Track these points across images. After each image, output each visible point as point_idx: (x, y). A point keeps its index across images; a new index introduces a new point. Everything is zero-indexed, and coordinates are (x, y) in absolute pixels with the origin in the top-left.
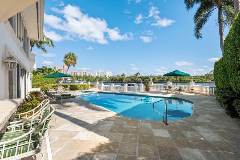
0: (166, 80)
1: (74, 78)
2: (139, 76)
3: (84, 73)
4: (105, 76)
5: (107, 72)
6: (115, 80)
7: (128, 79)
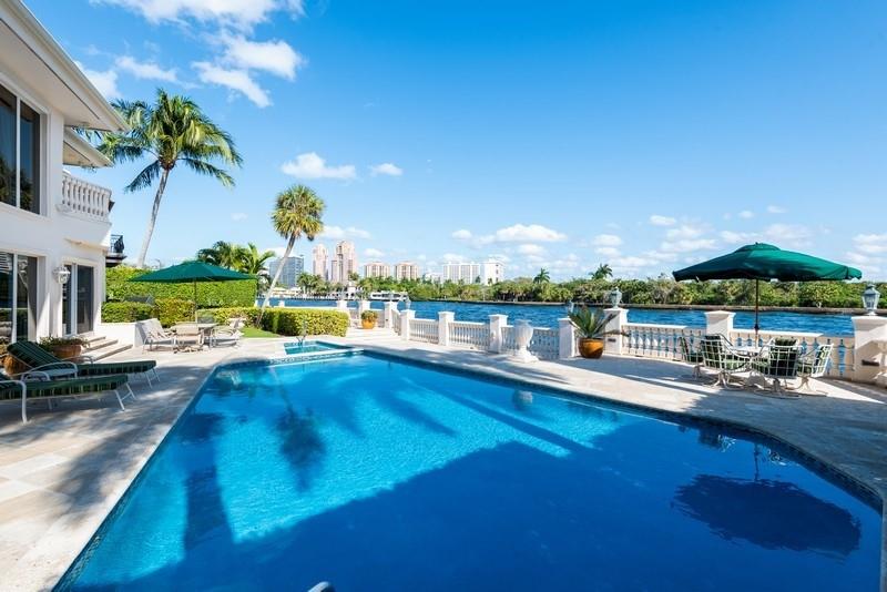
0: (733, 298)
1: (368, 285)
2: (608, 279)
3: (404, 268)
4: (478, 280)
5: (487, 266)
6: (509, 296)
7: (560, 290)
